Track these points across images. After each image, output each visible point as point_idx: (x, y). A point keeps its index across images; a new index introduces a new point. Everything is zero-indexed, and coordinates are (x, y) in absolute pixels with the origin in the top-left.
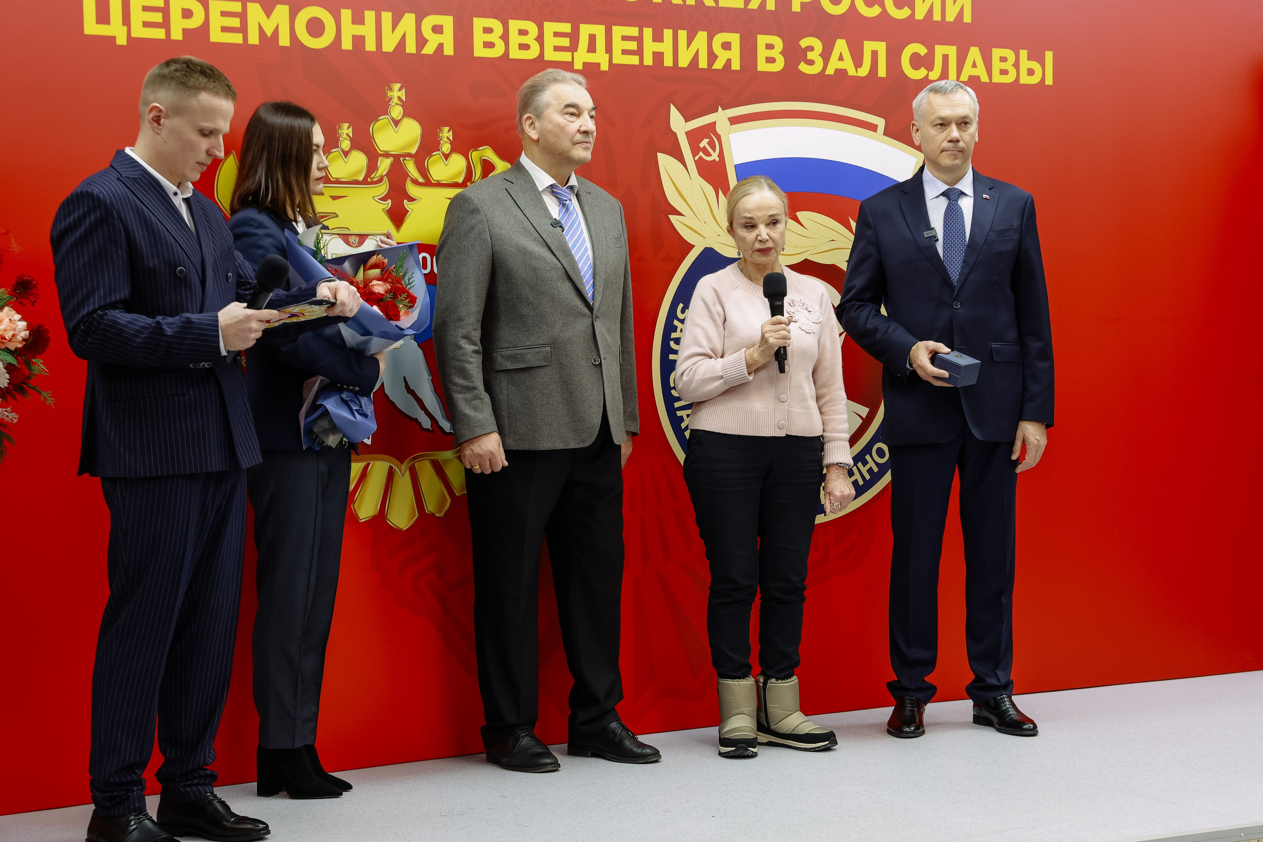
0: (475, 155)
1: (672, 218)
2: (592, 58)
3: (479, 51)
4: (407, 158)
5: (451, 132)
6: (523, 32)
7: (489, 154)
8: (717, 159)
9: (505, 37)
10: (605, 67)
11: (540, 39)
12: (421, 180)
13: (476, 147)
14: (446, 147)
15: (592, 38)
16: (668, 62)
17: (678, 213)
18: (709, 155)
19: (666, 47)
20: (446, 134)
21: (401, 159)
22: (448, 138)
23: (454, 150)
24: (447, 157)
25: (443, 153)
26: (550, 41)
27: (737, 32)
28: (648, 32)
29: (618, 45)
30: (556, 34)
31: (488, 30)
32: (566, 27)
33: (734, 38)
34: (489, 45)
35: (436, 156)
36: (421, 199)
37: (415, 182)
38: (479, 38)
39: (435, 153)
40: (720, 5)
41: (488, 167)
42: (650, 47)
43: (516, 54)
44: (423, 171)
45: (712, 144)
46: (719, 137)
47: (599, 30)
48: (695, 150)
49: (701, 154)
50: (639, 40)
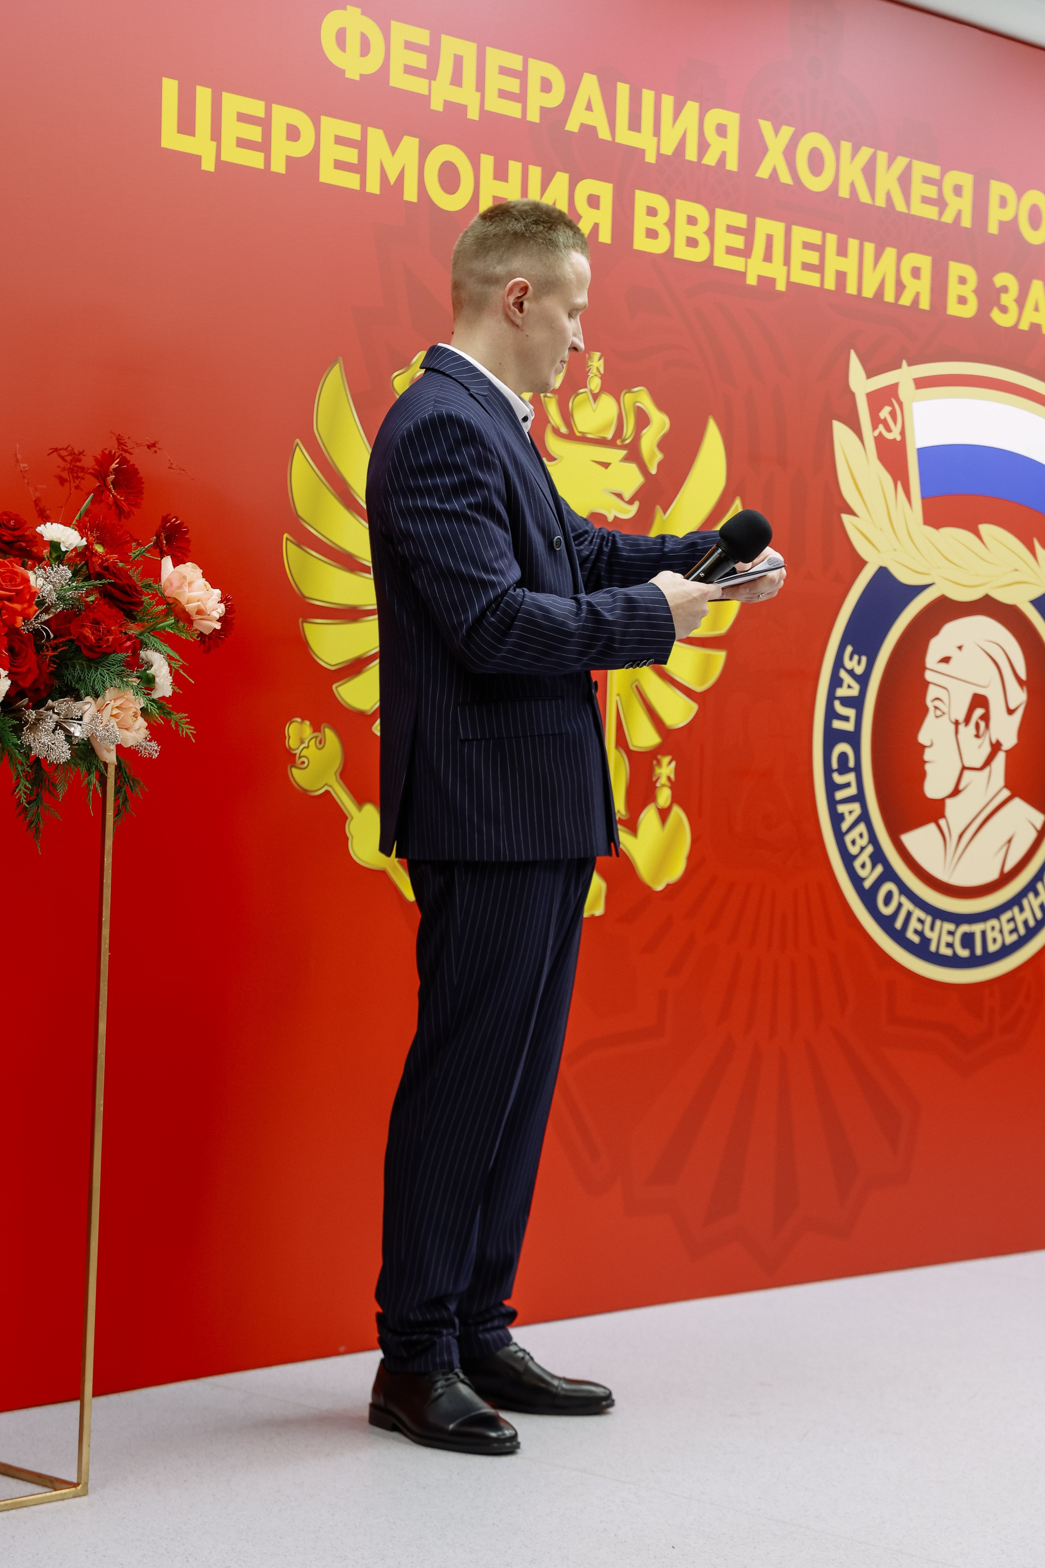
0: (628, 399)
1: (845, 518)
2: (767, 270)
3: (641, 243)
4: (549, 395)
5: (602, 361)
6: (692, 221)
7: (642, 398)
8: (899, 438)
9: (670, 224)
10: (781, 286)
11: (710, 233)
12: (564, 430)
13: (629, 387)
14: (595, 383)
15: (769, 238)
16: (851, 288)
17: (852, 512)
18: (889, 430)
19: (849, 265)
20: (596, 363)
21: (542, 395)
22: (598, 369)
23: (604, 388)
24: (595, 397)
25: (591, 391)
26: (724, 239)
27: (928, 254)
28: (832, 240)
29: (799, 255)
30: (731, 229)
31: (652, 212)
32: (740, 220)
33: (924, 262)
34: (652, 234)
35: (583, 395)
36: (562, 458)
37: (556, 431)
38: (641, 222)
39: (581, 391)
40: (914, 212)
41: (642, 420)
42: (833, 263)
43: (683, 252)
44: (567, 416)
45: (893, 414)
46: (901, 404)
47: (777, 228)
48: (876, 421)
49: (881, 428)
50: (820, 249)
